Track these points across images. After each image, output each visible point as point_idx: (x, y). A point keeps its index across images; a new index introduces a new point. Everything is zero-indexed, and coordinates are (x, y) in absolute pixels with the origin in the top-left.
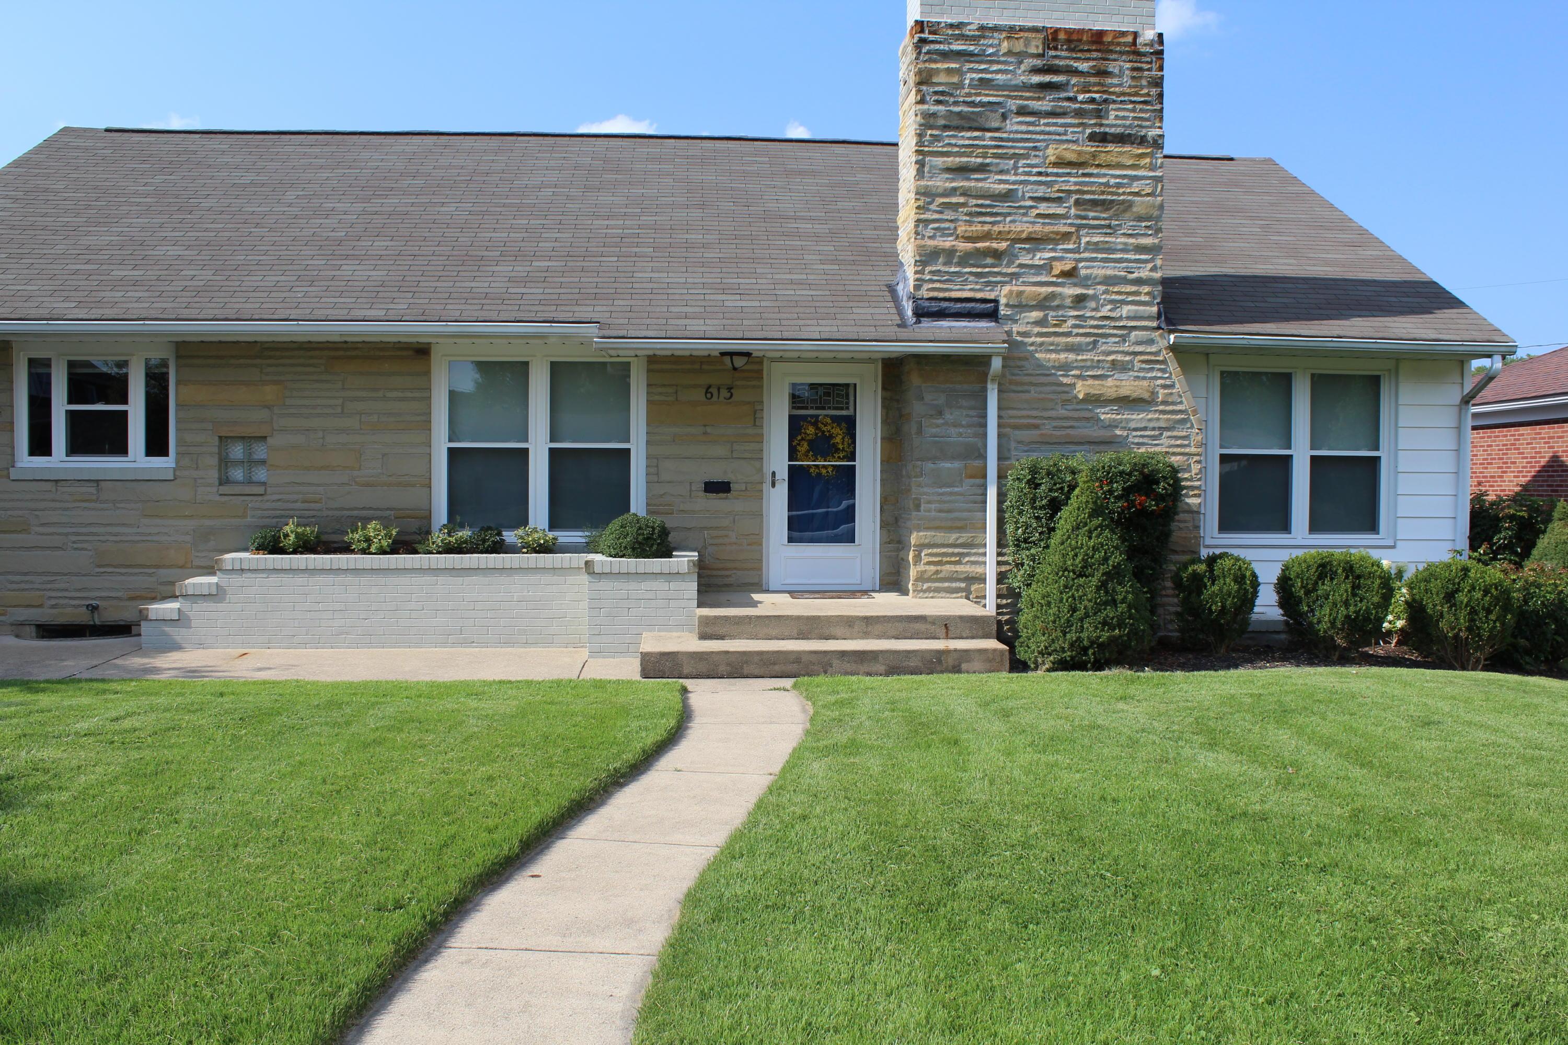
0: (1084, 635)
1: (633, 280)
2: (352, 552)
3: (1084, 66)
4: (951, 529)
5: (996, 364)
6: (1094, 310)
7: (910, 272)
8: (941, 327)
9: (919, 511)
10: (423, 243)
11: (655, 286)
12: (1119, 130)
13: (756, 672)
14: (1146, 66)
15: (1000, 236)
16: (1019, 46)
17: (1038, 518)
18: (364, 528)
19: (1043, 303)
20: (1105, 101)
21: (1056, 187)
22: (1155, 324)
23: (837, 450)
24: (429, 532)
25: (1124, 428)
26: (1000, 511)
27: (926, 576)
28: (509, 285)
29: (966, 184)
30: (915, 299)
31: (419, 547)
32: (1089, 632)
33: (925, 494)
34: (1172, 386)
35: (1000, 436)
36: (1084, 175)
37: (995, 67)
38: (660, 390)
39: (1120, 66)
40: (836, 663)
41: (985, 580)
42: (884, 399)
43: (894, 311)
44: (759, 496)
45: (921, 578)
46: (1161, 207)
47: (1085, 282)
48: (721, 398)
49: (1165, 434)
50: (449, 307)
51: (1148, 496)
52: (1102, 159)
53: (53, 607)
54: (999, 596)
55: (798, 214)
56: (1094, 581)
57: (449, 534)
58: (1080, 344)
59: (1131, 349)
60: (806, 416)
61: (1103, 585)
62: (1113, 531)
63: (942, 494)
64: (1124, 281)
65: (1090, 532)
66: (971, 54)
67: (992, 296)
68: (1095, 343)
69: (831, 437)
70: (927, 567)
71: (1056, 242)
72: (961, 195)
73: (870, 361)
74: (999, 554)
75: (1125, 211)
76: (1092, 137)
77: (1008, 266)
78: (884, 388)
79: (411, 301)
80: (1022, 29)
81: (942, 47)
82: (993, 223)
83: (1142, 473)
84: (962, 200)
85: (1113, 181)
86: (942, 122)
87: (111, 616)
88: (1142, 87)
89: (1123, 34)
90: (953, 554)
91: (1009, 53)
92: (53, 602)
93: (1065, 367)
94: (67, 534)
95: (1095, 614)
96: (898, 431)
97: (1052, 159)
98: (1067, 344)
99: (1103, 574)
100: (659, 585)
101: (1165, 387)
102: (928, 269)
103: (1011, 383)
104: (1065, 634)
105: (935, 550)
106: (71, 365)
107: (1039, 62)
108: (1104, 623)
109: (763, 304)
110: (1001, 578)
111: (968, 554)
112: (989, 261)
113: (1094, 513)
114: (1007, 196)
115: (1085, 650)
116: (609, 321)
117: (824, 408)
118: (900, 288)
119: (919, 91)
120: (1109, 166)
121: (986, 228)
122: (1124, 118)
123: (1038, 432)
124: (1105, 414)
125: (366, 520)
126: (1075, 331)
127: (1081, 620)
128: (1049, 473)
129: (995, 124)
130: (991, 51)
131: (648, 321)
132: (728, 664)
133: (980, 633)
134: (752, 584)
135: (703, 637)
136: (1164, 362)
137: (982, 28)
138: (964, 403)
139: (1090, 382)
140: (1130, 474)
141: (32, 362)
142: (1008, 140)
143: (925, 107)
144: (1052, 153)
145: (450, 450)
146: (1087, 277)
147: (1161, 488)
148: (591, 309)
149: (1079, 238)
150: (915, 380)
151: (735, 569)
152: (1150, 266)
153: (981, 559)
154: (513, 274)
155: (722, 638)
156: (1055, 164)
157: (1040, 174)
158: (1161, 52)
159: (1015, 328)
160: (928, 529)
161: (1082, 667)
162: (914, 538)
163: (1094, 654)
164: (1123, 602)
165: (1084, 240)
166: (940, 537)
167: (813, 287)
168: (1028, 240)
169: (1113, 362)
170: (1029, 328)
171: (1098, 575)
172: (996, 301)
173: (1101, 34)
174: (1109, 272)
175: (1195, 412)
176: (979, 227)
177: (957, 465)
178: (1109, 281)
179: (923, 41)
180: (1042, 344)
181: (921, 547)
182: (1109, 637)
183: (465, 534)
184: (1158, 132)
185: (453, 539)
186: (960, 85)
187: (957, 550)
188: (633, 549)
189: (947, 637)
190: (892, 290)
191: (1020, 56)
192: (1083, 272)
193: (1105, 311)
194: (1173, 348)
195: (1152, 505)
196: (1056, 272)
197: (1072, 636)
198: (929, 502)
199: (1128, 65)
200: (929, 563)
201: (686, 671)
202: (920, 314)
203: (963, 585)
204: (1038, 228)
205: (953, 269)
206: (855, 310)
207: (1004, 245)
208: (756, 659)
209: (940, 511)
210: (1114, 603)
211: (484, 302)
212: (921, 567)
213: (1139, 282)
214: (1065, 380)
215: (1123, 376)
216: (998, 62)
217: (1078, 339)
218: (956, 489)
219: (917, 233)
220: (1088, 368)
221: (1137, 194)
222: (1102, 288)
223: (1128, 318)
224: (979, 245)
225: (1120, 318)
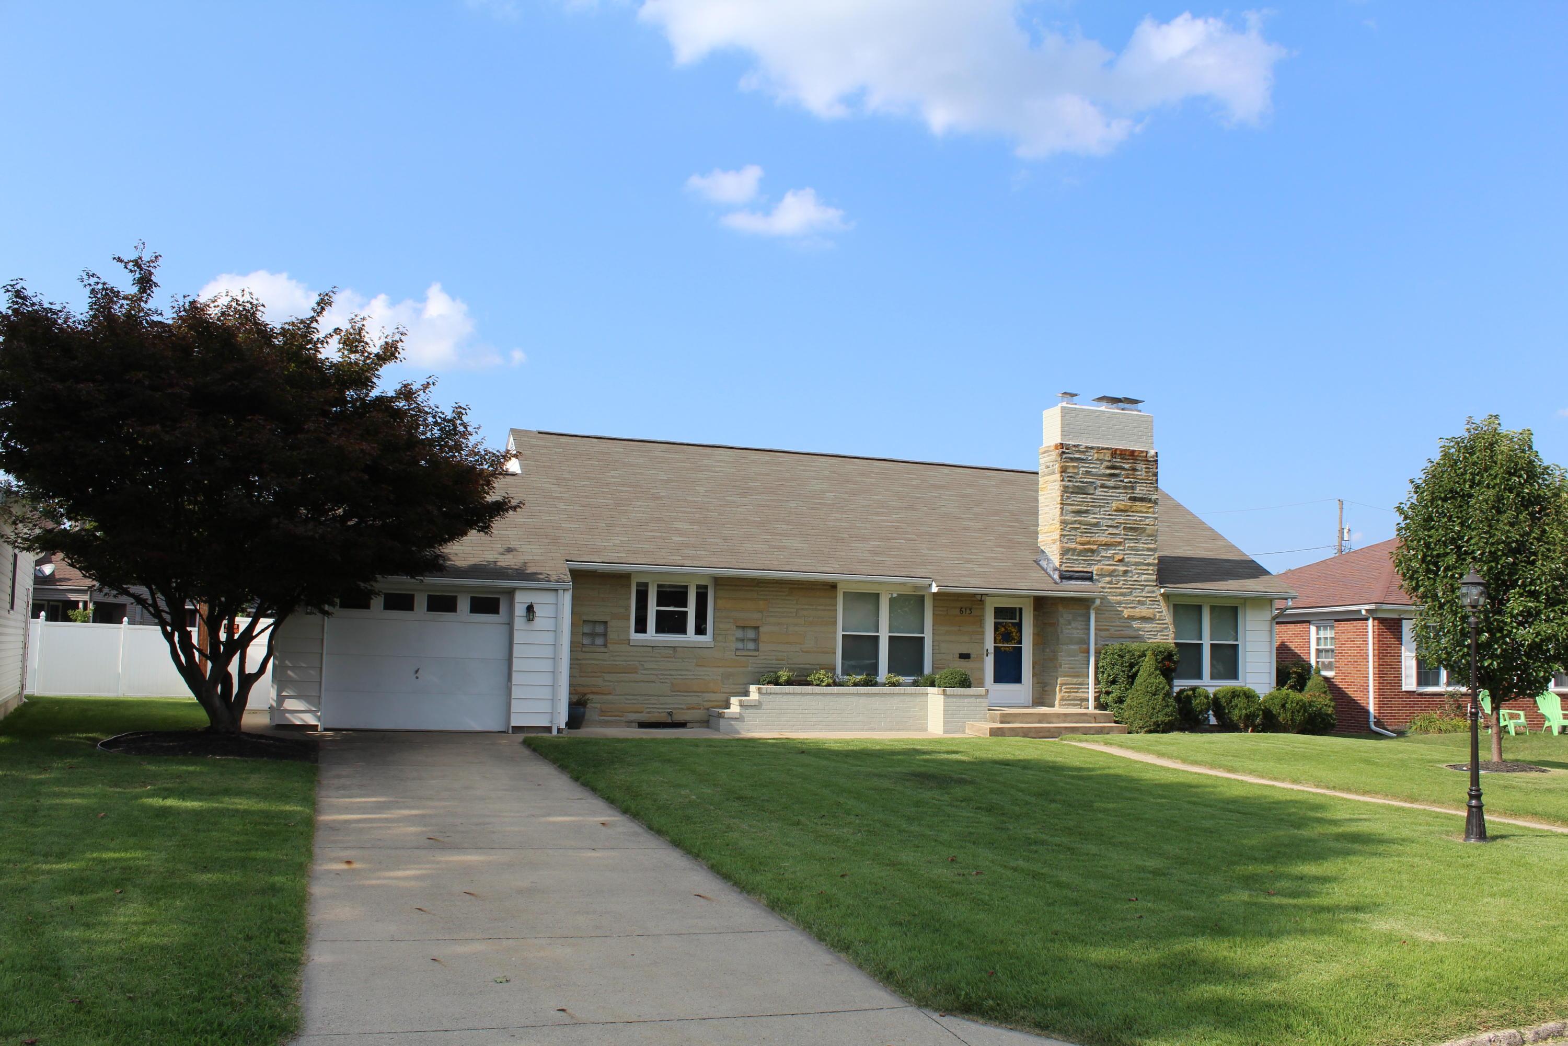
0: (1159, 719)
1: (923, 554)
2: (812, 685)
3: (1127, 466)
4: (1075, 677)
5: (1096, 602)
6: (1131, 577)
7: (1054, 557)
8: (1071, 584)
9: (1061, 668)
11: (936, 558)
12: (1141, 496)
14: (1151, 467)
15: (1094, 543)
16: (1101, 456)
18: (817, 674)
19: (1111, 574)
20: (1135, 482)
21: (1116, 521)
22: (1155, 584)
23: (1014, 639)
25: (1143, 631)
26: (1098, 669)
27: (1065, 698)
28: (871, 555)
29: (1080, 519)
30: (1059, 570)
32: (1161, 718)
33: (1064, 660)
34: (1162, 612)
35: (1096, 634)
36: (1127, 516)
37: (1092, 466)
38: (941, 609)
39: (1141, 466)
40: (1063, 732)
42: (1034, 616)
43: (1043, 576)
44: (982, 661)
45: (1061, 699)
46: (1157, 531)
47: (1127, 564)
48: (967, 613)
49: (1160, 634)
51: (1170, 662)
52: (1134, 508)
53: (649, 713)
54: (1095, 705)
57: (850, 677)
58: (1125, 593)
59: (1146, 595)
60: (999, 623)
63: (1070, 661)
64: (1143, 564)
65: (1156, 676)
66: (1083, 459)
67: (1090, 570)
68: (1131, 592)
69: (1012, 633)
70: (1065, 694)
71: (1116, 546)
72: (1079, 523)
73: (1028, 597)
74: (1095, 688)
75: (1143, 532)
76: (1130, 499)
77: (1097, 557)
78: (1035, 609)
80: (1103, 449)
81: (1071, 456)
84: (1078, 526)
85: (1138, 519)
86: (1071, 490)
87: (678, 718)
88: (1150, 476)
89: (1142, 452)
90: (1075, 688)
91: (1098, 459)
92: (648, 710)
93: (1120, 603)
94: (657, 675)
97: (1115, 508)
98: (1120, 592)
100: (972, 700)
101: (1159, 612)
102: (1065, 557)
103: (1101, 610)
104: (1151, 718)
105: (1067, 687)
106: (659, 586)
107: (1109, 464)
108: (1166, 714)
110: (1096, 697)
111: (1081, 689)
112: (1089, 554)
113: (1152, 666)
114: (1097, 525)
115: (1160, 725)
117: (1007, 619)
118: (1043, 563)
119: (1061, 476)
120: (1137, 512)
121: (1088, 539)
122: (1143, 490)
123: (1107, 633)
124: (1136, 624)
125: (817, 670)
126: (1124, 586)
127: (1156, 713)
128: (1129, 652)
129: (1092, 492)
130: (1090, 458)
133: (1108, 721)
135: (1001, 722)
136: (1158, 601)
137: (1087, 447)
138: (1079, 619)
139: (1129, 610)
141: (638, 584)
142: (1097, 499)
143: (1064, 483)
144: (1114, 505)
145: (843, 636)
146: (1128, 562)
149: (1125, 544)
152: (1153, 557)
153: (1087, 691)
155: (1009, 723)
156: (1116, 511)
157: (1109, 515)
158: (1157, 461)
159: (1100, 585)
160: (1065, 676)
161: (1158, 732)
162: (1060, 681)
163: (1163, 726)
165: (1127, 545)
166: (1069, 680)
167: (1003, 561)
168: (1105, 545)
169: (1139, 601)
170: (1105, 585)
171: (1161, 694)
172: (1092, 573)
173: (1133, 451)
174: (1137, 560)
175: (1171, 624)
176: (1085, 539)
177: (1078, 647)
178: (1137, 564)
179: (1063, 453)
180: (1110, 592)
181: (1062, 685)
182: (1168, 723)
183: (859, 677)
184: (1156, 497)
185: (852, 680)
186: (1077, 474)
187: (1076, 686)
189: (1095, 722)
190: (1037, 563)
191: (1102, 461)
192: (1126, 560)
193: (1135, 578)
196: (1116, 560)
197: (1154, 719)
198: (1066, 664)
199: (1144, 466)
200: (1065, 692)
202: (1062, 577)
203: (1079, 701)
204: (1109, 539)
205: (1075, 558)
206: (1030, 574)
207: (1095, 547)
208: (1034, 730)
209: (1070, 668)
212: (1063, 694)
213: (1149, 564)
214: (1119, 609)
215: (1142, 607)
216: (1093, 463)
217: (1125, 590)
218: (1077, 658)
219: (1060, 541)
220: (1129, 604)
221: (1148, 525)
222: (1134, 567)
223: (1144, 581)
224: (1085, 547)
225: (1141, 581)
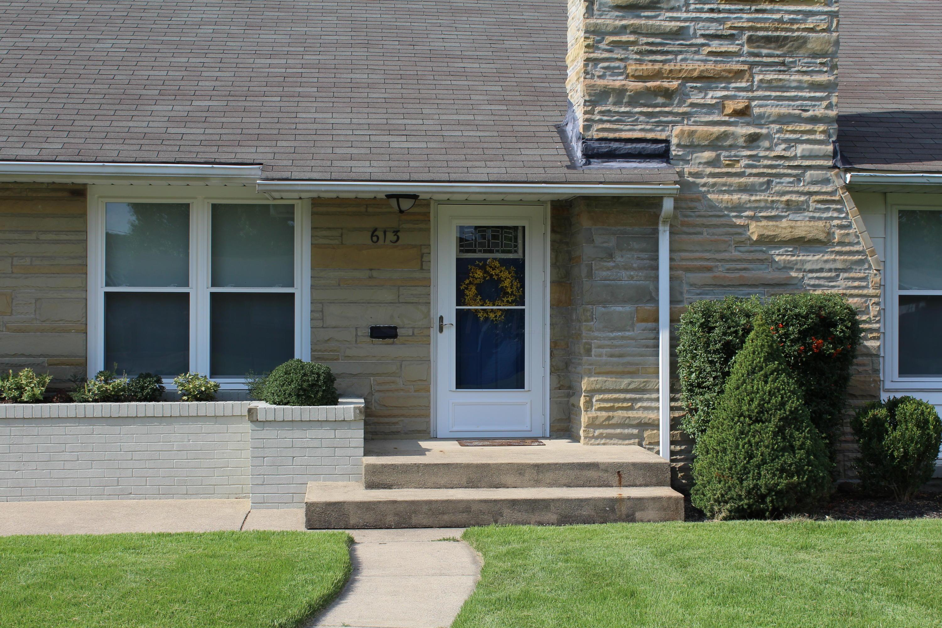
0: (762, 482)
1: (297, 120)
2: (3, 400)
4: (622, 374)
5: (668, 205)
6: (768, 149)
7: (579, 112)
8: (611, 169)
9: (590, 355)
10: (78, 81)
11: (320, 126)
13: (425, 522)
15: (671, 75)
17: (712, 363)
18: (16, 375)
19: (716, 143)
21: (729, 24)
22: (830, 163)
23: (506, 294)
24: (84, 380)
25: (799, 270)
26: (673, 355)
27: (597, 422)
28: (169, 125)
29: (636, 22)
30: (584, 140)
31: (74, 395)
33: (596, 338)
34: (849, 226)
35: (672, 278)
36: (757, 11)
38: (325, 233)
40: (506, 512)
41: (658, 425)
42: (553, 242)
43: (563, 152)
44: (426, 341)
45: (592, 424)
46: (837, 43)
47: (759, 121)
48: (388, 242)
49: (843, 275)
50: (105, 147)
51: (825, 339)
54: (672, 443)
55: (464, 53)
56: (771, 427)
57: (106, 382)
58: (753, 185)
59: (806, 189)
60: (474, 260)
61: (780, 431)
62: (789, 375)
63: (614, 338)
64: (799, 119)
65: (766, 376)
67: (662, 136)
68: (769, 183)
69: (500, 280)
70: (599, 413)
71: (728, 80)
72: (633, 32)
73: (539, 203)
74: (672, 400)
75: (799, 48)
77: (679, 105)
78: (553, 231)
79: (66, 140)
82: (664, 62)
83: (818, 315)
84: (632, 38)
85: (787, 17)
90: (625, 400)
93: (739, 208)
95: (773, 460)
96: (568, 274)
98: (740, 185)
99: (780, 420)
100: (326, 433)
101: (841, 227)
102: (598, 109)
103: (683, 224)
104: (741, 481)
105: (606, 396)
108: (782, 470)
109: (430, 145)
110: (674, 424)
111: (640, 400)
112: (660, 100)
113: (770, 358)
114: (679, 33)
115: (763, 497)
116: (273, 163)
117: (491, 252)
118: (569, 128)
121: (657, 66)
123: (709, 275)
124: (780, 256)
125: (18, 367)
126: (748, 171)
127: (758, 467)
128: (722, 317)
131: (313, 163)
132: (396, 514)
133: (654, 480)
134: (419, 432)
135: (370, 486)
136: (840, 202)
138: (636, 245)
139: (764, 223)
140: (806, 317)
145: (107, 294)
146: (761, 116)
147: (838, 331)
148: (253, 150)
149: (752, 76)
150: (585, 222)
151: (403, 416)
152: (825, 103)
153: (653, 404)
154: (172, 114)
155: (389, 487)
156: (727, 1)
157: (712, 10)
159: (687, 169)
160: (599, 374)
161: (759, 515)
162: (585, 384)
163: (772, 502)
164: (801, 447)
165: (757, 78)
166: (610, 382)
167: (480, 128)
168: (700, 78)
169: (788, 202)
170: (701, 168)
171: (775, 420)
172: (667, 141)
174: (784, 111)
175: (873, 253)
176: (650, 66)
177: (628, 308)
178: (782, 119)
180: (714, 185)
181: (592, 392)
182: (787, 485)
183: (123, 381)
185: (110, 387)
187: (628, 396)
188: (298, 396)
189: (620, 485)
190: (561, 130)
192: (756, 111)
193: (779, 150)
194: (849, 188)
195: (829, 348)
196: (728, 111)
197: (749, 483)
198: (600, 347)
200: (600, 409)
201: (352, 522)
202: (590, 155)
203: (635, 431)
204: (710, 66)
205: (623, 109)
206: (523, 152)
207: (675, 84)
208: (425, 508)
209: (612, 356)
210: (792, 449)
211: (142, 142)
212: (593, 414)
213: (814, 120)
214: (738, 222)
215: (798, 217)
217: (752, 179)
218: (627, 334)
219: (586, 73)
220: (762, 209)
221: (812, 30)
222: (775, 127)
223: (803, 157)
224: (649, 84)
225: (795, 157)
